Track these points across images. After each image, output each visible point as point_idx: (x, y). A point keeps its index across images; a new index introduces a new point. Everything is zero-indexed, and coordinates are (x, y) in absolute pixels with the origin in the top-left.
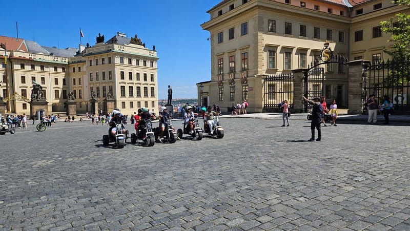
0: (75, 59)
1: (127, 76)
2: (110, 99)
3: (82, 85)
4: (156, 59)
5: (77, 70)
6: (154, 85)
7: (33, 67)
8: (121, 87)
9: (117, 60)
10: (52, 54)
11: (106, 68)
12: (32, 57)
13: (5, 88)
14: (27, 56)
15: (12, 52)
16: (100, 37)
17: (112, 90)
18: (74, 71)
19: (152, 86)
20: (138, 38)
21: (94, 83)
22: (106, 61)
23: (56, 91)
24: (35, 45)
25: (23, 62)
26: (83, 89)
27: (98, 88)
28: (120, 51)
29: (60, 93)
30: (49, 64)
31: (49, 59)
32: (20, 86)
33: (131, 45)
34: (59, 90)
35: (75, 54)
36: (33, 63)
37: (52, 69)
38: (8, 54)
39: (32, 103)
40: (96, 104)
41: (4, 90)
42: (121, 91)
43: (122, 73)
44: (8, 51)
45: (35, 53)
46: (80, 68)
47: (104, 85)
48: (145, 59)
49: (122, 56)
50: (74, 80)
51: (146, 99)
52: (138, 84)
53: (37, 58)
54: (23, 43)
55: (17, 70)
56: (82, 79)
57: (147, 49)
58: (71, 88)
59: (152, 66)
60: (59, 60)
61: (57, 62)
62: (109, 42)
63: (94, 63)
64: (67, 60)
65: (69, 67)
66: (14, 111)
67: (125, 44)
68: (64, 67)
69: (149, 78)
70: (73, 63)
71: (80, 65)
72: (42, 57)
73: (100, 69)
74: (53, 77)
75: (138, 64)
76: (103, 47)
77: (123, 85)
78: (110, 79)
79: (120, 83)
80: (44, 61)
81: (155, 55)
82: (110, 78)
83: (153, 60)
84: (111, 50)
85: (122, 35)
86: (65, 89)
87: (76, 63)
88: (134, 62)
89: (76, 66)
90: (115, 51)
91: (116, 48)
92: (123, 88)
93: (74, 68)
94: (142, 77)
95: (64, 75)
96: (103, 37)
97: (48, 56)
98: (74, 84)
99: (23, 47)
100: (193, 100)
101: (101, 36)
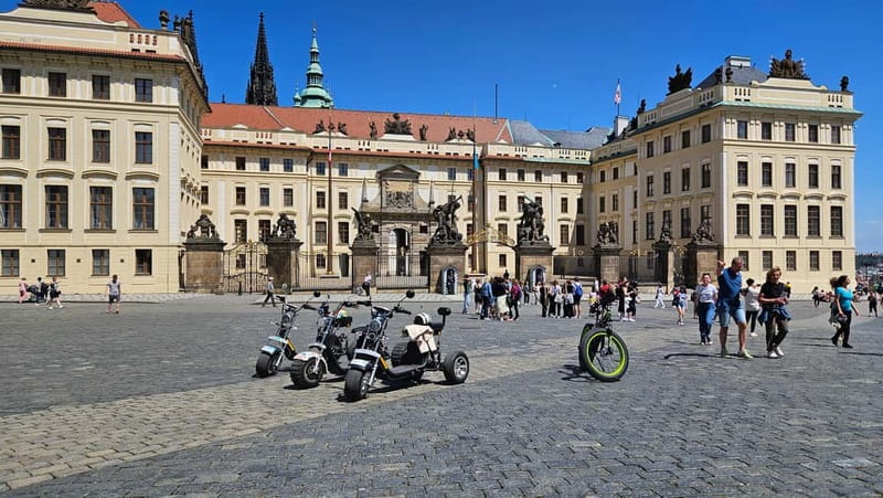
0: (605, 150)
1: (755, 174)
2: (706, 242)
3: (619, 212)
4: (849, 119)
5: (609, 175)
6: (842, 198)
7: (521, 176)
8: (739, 206)
9: (729, 130)
10: (557, 145)
11: (694, 159)
12: (521, 153)
13: (471, 222)
14: (512, 152)
15: (485, 146)
16: (679, 76)
17: (710, 215)
18: (603, 180)
19: (837, 203)
20: (794, 59)
21: (655, 202)
22: (696, 137)
23: (562, 226)
24: (528, 129)
25: (503, 165)
26: (623, 221)
27: (667, 214)
28: (737, 104)
29: (571, 230)
30: (551, 167)
31: (552, 155)
32: (497, 216)
33: (773, 81)
34: (569, 224)
35: (606, 140)
36: (521, 166)
37: (557, 178)
38: (479, 150)
39: (519, 250)
40: (671, 256)
41: (469, 225)
42: (738, 219)
43: (743, 166)
44: (479, 145)
45: (526, 145)
46: (616, 170)
47: (686, 204)
48: (814, 120)
49: (744, 116)
50: (602, 200)
51: (814, 244)
52: (788, 196)
53: (530, 154)
54: (506, 127)
55: (494, 184)
56: (619, 198)
57: (823, 88)
58: (593, 220)
59: (837, 139)
60: (573, 157)
61: (568, 161)
62: (704, 85)
63: (659, 148)
64: (588, 153)
65: (592, 170)
66: (484, 271)
67: (754, 82)
68: (581, 171)
69: (825, 177)
70: (601, 159)
71: (617, 163)
72: (539, 152)
73: (674, 163)
74: (558, 194)
75: (791, 136)
76: (687, 99)
77: (743, 201)
78: (704, 186)
79: (734, 196)
80: (543, 160)
81: (848, 104)
82: (706, 184)
83: (838, 121)
84: (710, 103)
85: (738, 63)
86: (581, 223)
87: (610, 159)
88: (779, 132)
89: (608, 168)
90: (725, 102)
91: (729, 95)
92: (743, 210)
93: (603, 173)
94: (802, 175)
95: (580, 191)
96: (689, 74)
97: (552, 148)
98: (602, 210)
99: (505, 135)
100: (875, 258)
101: (683, 71)
